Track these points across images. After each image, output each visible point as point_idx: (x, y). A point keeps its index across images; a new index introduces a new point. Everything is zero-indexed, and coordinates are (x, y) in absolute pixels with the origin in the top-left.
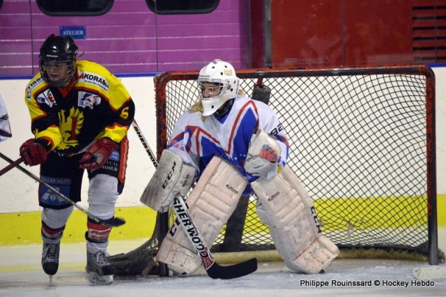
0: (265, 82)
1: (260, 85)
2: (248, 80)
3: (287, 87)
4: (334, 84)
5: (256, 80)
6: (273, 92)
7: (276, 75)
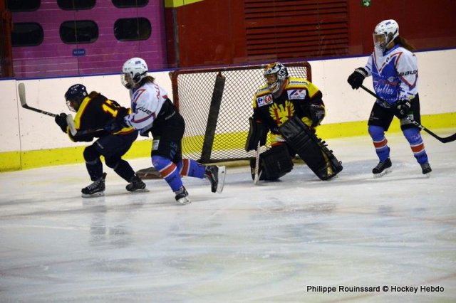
0: (223, 74)
1: (220, 75)
2: (214, 73)
3: (233, 76)
4: (257, 73)
5: (218, 73)
6: (227, 79)
7: (228, 70)
